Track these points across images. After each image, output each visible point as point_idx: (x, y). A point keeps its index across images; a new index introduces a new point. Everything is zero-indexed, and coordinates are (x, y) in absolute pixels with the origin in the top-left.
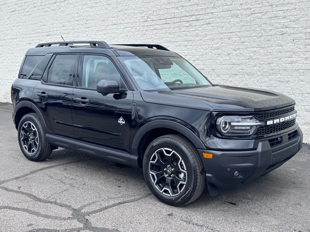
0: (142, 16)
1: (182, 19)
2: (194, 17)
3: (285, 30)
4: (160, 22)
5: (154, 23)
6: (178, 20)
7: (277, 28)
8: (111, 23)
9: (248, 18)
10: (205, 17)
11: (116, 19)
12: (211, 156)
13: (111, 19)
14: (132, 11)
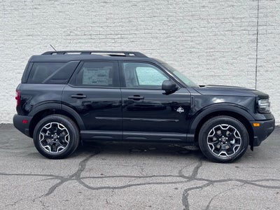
0: (64, 30)
1: (108, 37)
2: (119, 36)
3: (193, 50)
4: (85, 37)
5: (78, 37)
6: (103, 37)
7: (187, 48)
8: (25, 34)
9: (166, 40)
10: (130, 37)
11: (32, 30)
12: (258, 125)
13: (25, 30)
14: (52, 25)
